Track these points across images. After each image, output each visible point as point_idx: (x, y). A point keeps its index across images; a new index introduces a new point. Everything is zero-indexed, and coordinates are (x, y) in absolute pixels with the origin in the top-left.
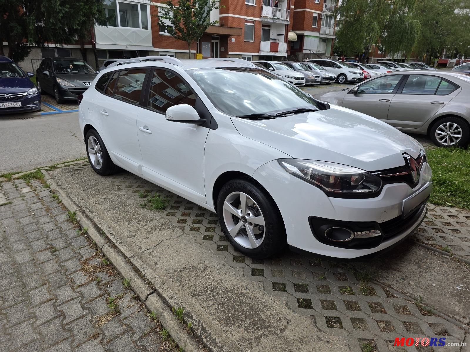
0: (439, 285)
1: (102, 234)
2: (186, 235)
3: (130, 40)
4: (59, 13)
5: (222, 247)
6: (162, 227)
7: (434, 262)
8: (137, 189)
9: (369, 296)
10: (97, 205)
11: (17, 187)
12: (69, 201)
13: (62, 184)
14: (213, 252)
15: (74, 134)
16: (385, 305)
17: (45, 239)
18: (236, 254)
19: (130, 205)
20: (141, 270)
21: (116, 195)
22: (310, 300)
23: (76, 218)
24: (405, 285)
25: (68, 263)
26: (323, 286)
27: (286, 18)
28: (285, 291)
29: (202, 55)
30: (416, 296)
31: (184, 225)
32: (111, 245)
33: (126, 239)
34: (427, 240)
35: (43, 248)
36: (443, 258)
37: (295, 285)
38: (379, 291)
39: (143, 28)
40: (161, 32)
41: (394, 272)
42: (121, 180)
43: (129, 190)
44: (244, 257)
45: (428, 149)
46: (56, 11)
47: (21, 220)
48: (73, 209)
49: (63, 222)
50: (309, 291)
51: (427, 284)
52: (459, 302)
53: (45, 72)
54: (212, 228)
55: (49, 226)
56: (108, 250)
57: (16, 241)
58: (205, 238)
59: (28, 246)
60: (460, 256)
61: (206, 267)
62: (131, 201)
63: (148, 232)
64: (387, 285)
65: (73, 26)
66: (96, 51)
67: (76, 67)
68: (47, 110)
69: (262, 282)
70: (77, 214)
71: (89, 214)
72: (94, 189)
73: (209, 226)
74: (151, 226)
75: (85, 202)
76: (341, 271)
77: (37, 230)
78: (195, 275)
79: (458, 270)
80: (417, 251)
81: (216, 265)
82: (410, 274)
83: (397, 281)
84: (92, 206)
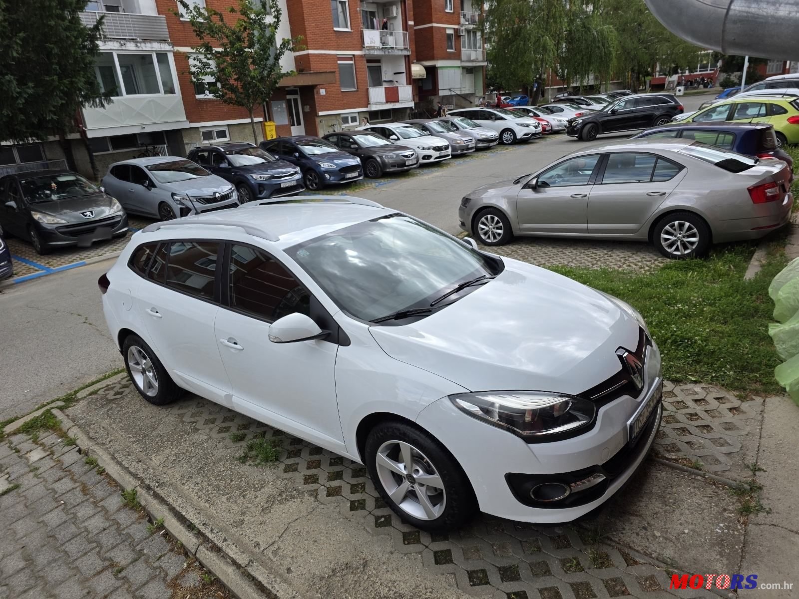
0: (693, 530)
1: (190, 527)
2: (322, 506)
3: (147, 116)
4: (17, 98)
5: (383, 519)
6: (283, 497)
7: (683, 491)
8: (224, 425)
9: (604, 570)
10: (166, 468)
11: (18, 451)
12: (118, 468)
13: (97, 435)
14: (370, 531)
15: (86, 319)
16: (627, 581)
17: (97, 549)
18: (406, 529)
19: (220, 460)
20: (269, 587)
21: (194, 443)
22: (525, 592)
23: (138, 500)
24: (648, 539)
25: (146, 589)
26: (539, 563)
27: (405, 45)
28: (487, 583)
29: (275, 124)
30: (665, 555)
31: (314, 486)
32: (210, 547)
33: (231, 531)
34: (669, 451)
35: (99, 569)
36: (693, 481)
37: (500, 569)
38: (616, 558)
39: (166, 92)
40: (198, 94)
41: (631, 518)
42: (193, 411)
43: (211, 429)
44: (419, 532)
45: (653, 266)
46: (12, 97)
47: (44, 518)
48: (129, 484)
49: (119, 510)
50: (521, 576)
51: (677, 531)
52: (721, 554)
53: (8, 203)
54: (359, 484)
55: (96, 523)
56: (206, 556)
57: (49, 563)
58: (353, 507)
59: (73, 569)
60: (716, 473)
61: (366, 561)
62: (220, 452)
63: (263, 510)
64: (624, 545)
65: (44, 116)
66: (88, 142)
67: (63, 186)
68: (24, 271)
69: (452, 573)
70: (138, 494)
71: (158, 490)
72: (153, 436)
73: (354, 481)
74: (264, 497)
75: (146, 467)
76: (560, 532)
77: (79, 535)
78: (352, 581)
79: (715, 499)
80: (659, 475)
81: (380, 555)
82: (654, 518)
83: (638, 534)
84: (159, 472)
